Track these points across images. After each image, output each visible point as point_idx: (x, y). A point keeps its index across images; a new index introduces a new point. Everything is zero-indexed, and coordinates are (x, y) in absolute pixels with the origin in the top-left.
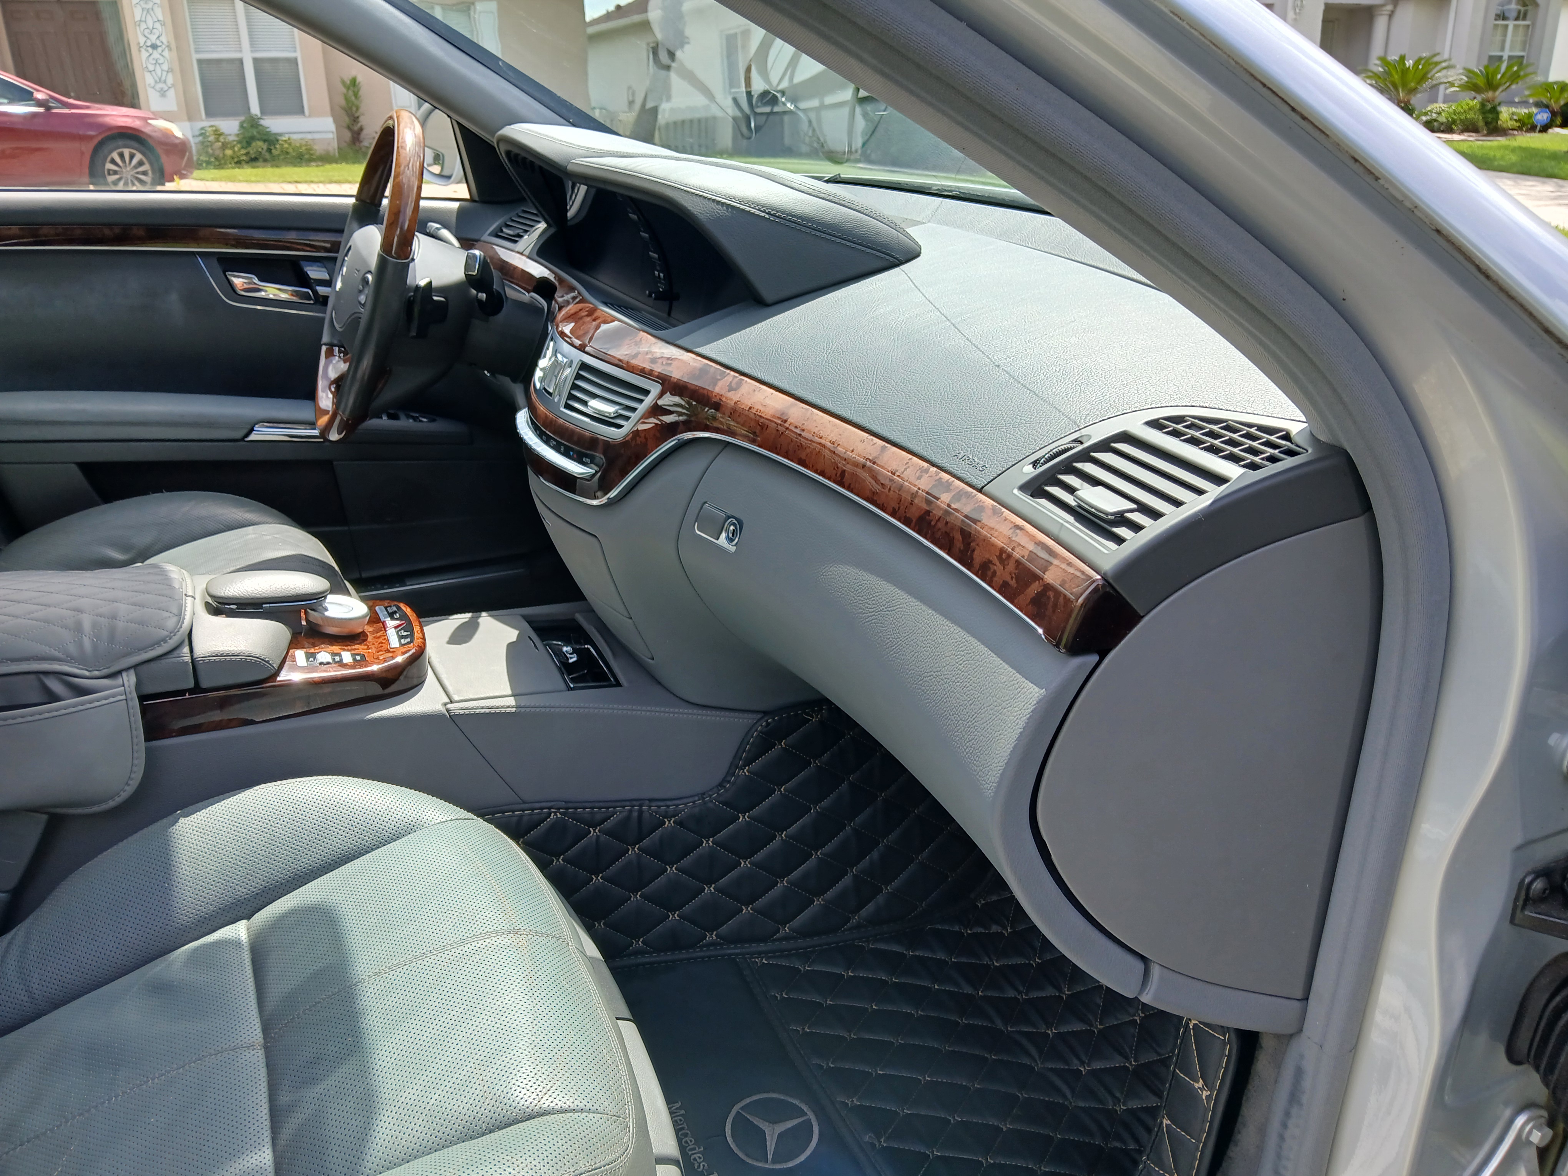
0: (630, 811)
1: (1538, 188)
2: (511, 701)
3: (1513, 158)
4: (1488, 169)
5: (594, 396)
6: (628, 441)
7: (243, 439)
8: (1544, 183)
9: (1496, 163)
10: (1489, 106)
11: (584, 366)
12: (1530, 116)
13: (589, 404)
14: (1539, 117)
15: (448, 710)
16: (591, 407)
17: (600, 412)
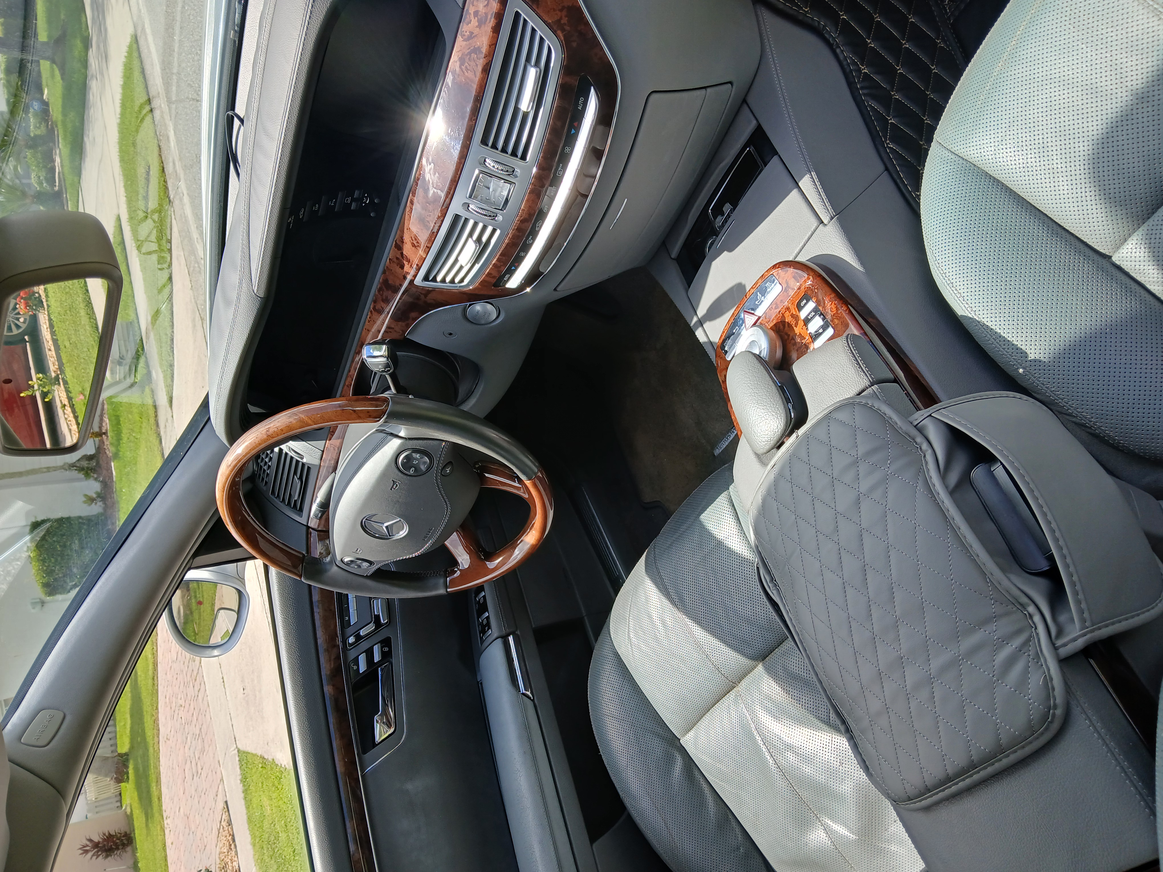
0: (864, 95)
1: (95, 91)
2: (806, 183)
3: (72, 115)
4: (83, 129)
5: (516, 109)
6: (564, 36)
7: (533, 700)
8: (90, 88)
9: (77, 124)
10: (31, 143)
11: (484, 142)
12: (36, 115)
13: (525, 110)
14: (36, 108)
15: (832, 218)
16: (528, 108)
17: (532, 99)
